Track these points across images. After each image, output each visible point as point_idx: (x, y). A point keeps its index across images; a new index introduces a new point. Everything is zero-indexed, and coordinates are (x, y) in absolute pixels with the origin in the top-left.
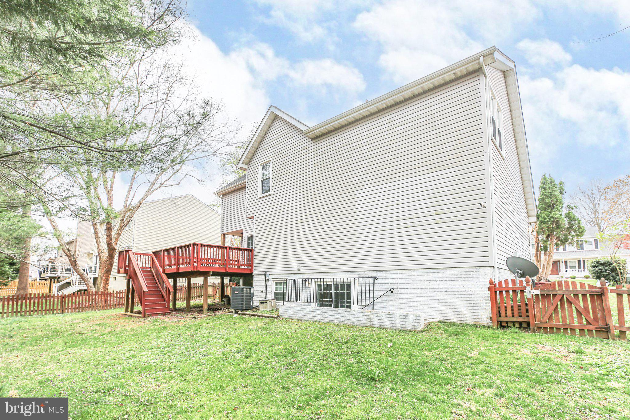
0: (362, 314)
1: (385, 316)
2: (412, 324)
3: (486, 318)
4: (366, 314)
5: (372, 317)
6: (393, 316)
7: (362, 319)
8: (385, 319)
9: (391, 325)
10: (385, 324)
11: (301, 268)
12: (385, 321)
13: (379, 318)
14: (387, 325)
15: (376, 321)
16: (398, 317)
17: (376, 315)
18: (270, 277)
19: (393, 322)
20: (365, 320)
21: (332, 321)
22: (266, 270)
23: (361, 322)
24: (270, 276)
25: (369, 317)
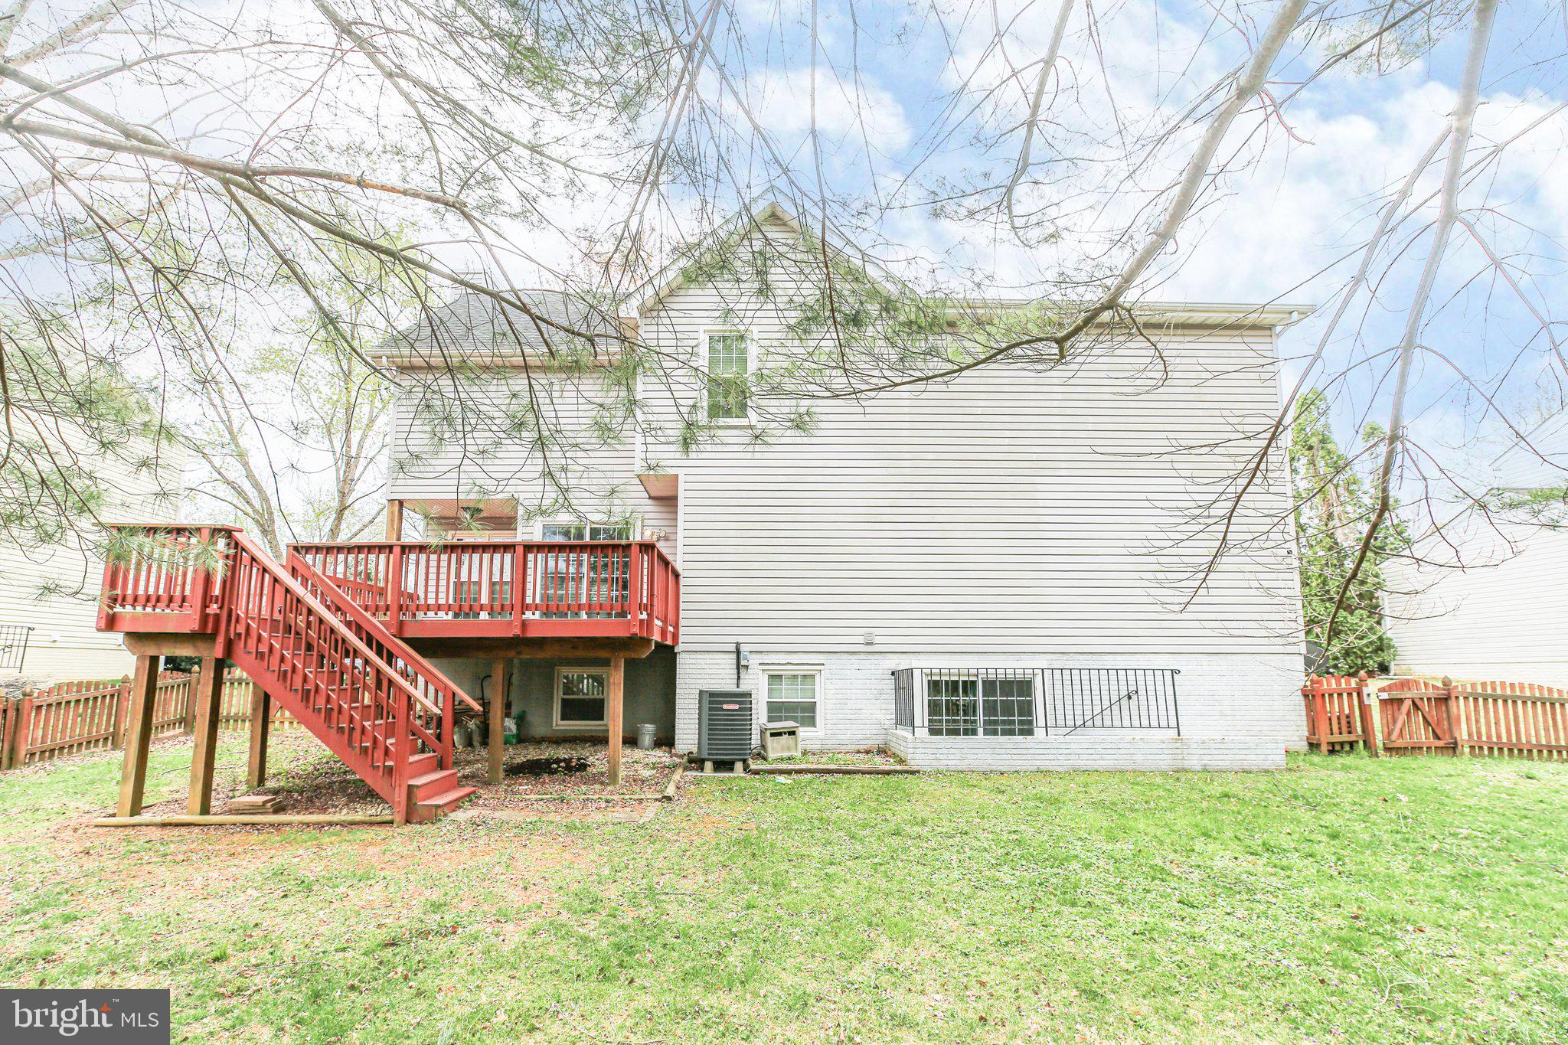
0: (1163, 746)
1: (1215, 746)
2: (1270, 757)
3: (1297, 739)
4: (1171, 745)
5: (1185, 751)
6: (1232, 746)
7: (1162, 757)
8: (1215, 752)
9: (1228, 763)
10: (1216, 763)
11: (877, 640)
12: (1216, 757)
13: (1202, 751)
14: (1220, 763)
15: (1196, 757)
16: (1242, 746)
17: (1195, 746)
18: (753, 661)
19: (1230, 757)
20: (1170, 757)
21: (1085, 768)
22: (741, 639)
23: (1161, 763)
24: (754, 656)
25: (1179, 751)
